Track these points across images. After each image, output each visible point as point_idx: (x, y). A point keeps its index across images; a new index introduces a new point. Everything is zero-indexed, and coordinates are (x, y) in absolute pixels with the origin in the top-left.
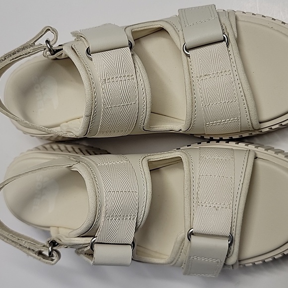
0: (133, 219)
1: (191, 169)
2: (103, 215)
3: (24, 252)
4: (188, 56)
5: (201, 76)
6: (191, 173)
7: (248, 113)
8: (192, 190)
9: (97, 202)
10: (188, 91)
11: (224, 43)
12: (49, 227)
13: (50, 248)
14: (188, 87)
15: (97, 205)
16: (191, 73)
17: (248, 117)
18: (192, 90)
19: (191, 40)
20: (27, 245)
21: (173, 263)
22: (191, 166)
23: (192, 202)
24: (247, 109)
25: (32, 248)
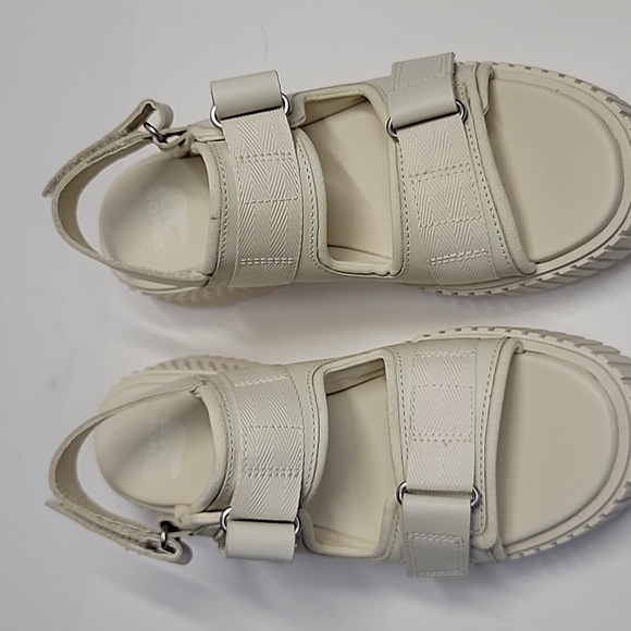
0: (296, 475)
1: (399, 377)
2: (240, 467)
3: (120, 543)
4: (396, 139)
5: (417, 175)
6: (399, 384)
7: (503, 241)
8: (401, 413)
9: (227, 444)
10: (395, 201)
11: (459, 117)
12: (173, 506)
13: (163, 535)
14: (395, 195)
15: (228, 449)
16: (400, 170)
17: (504, 248)
18: (401, 199)
19: (399, 113)
20: (125, 532)
21: (384, 557)
22: (398, 370)
23: (403, 435)
24: (501, 234)
25: (134, 536)
